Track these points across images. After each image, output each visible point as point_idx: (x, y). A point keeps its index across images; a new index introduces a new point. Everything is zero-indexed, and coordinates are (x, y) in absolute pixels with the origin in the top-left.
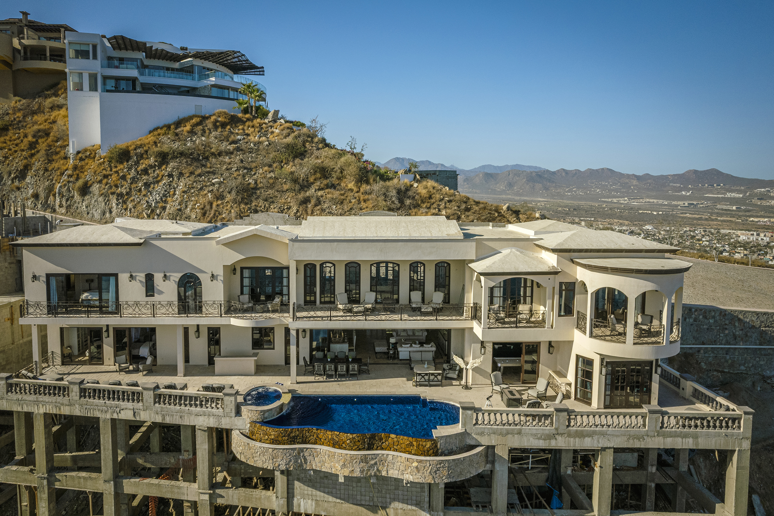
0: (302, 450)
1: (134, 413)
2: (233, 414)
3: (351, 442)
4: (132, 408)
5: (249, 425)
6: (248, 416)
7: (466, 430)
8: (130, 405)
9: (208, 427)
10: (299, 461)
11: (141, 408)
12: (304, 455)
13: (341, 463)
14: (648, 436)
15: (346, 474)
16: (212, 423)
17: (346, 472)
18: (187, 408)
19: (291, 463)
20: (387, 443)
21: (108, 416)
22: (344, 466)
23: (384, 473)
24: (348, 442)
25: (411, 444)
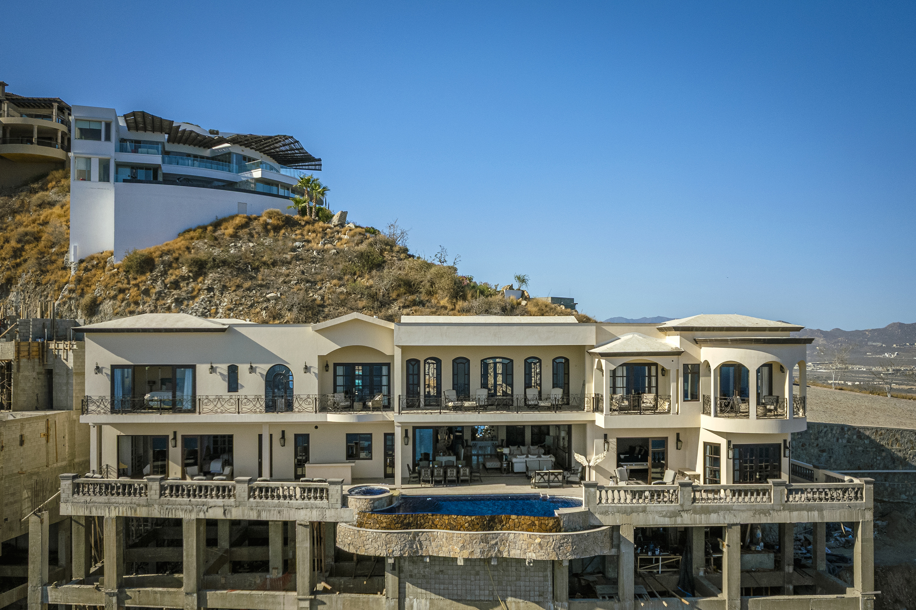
0: (417, 534)
1: (225, 511)
2: (339, 505)
3: (469, 525)
4: (222, 504)
5: (357, 516)
6: (356, 506)
7: (589, 509)
8: (220, 501)
9: (310, 522)
10: (415, 547)
11: (233, 504)
12: (419, 539)
13: (460, 545)
14: (774, 510)
15: (466, 556)
16: (315, 516)
17: (466, 554)
18: (287, 501)
19: (406, 549)
20: (508, 525)
21: (193, 516)
22: (463, 547)
23: (505, 555)
24: (467, 525)
25: (533, 524)
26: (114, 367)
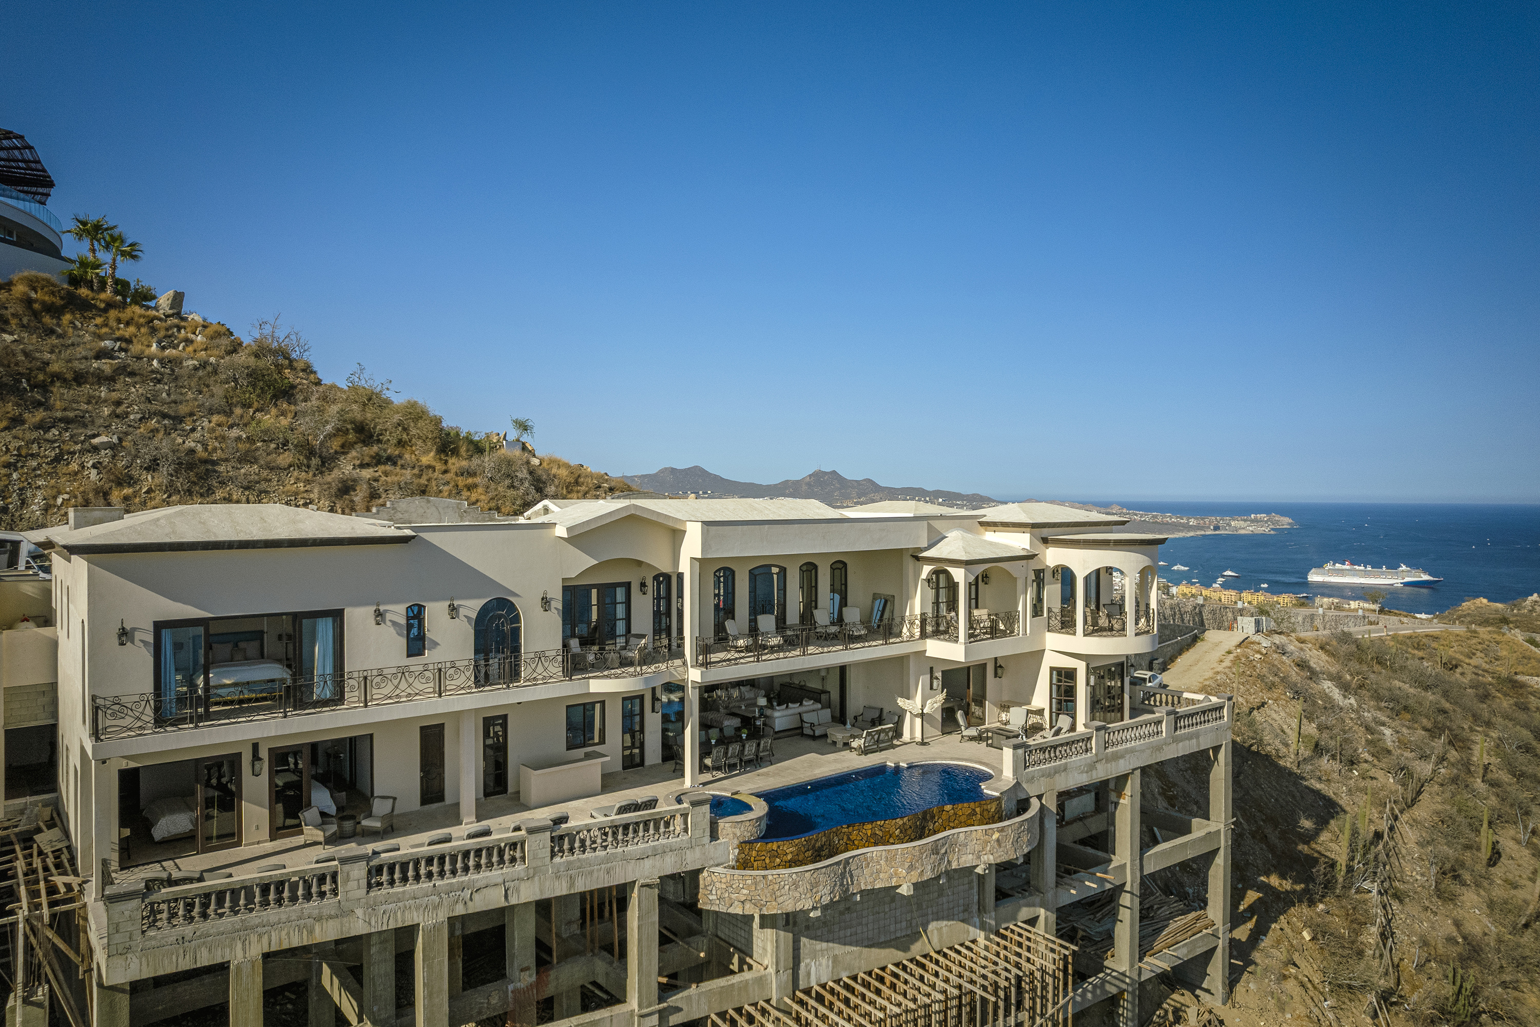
1: (506, 890)
2: (707, 839)
4: (500, 880)
5: (737, 851)
6: (735, 834)
8: (496, 874)
9: (659, 878)
10: (845, 883)
11: (523, 875)
12: (850, 869)
17: (915, 877)
18: (620, 850)
20: (940, 821)
21: (443, 915)
22: (911, 868)
23: (954, 866)
24: (897, 832)
25: (974, 813)
26: (159, 627)
